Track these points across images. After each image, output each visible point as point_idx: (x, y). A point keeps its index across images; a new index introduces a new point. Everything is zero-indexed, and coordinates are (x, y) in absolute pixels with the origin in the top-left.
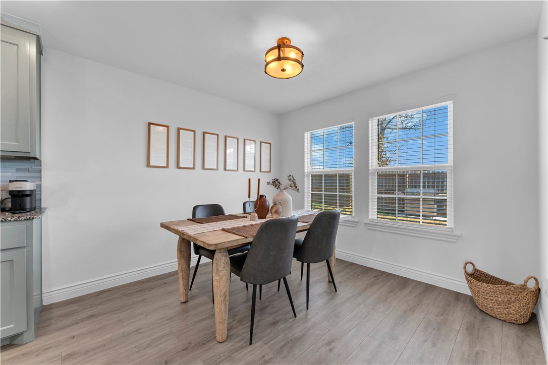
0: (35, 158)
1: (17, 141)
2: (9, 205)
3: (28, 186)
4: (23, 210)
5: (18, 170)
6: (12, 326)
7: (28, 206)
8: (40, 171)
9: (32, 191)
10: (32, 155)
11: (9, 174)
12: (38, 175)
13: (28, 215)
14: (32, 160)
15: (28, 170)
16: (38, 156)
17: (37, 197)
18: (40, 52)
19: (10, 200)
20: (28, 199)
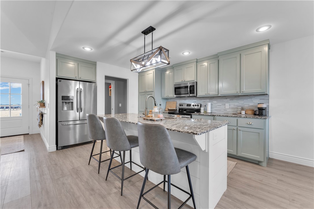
0: (267, 94)
1: (261, 88)
2: (257, 113)
3: (264, 106)
4: (262, 115)
5: (260, 99)
6: (259, 157)
7: (264, 114)
8: (268, 100)
9: (265, 108)
10: (266, 93)
11: (258, 101)
12: (268, 101)
13: (264, 117)
14: (265, 95)
15: (264, 99)
16: (268, 94)
17: (267, 110)
18: (269, 48)
19: (258, 111)
20: (264, 111)
